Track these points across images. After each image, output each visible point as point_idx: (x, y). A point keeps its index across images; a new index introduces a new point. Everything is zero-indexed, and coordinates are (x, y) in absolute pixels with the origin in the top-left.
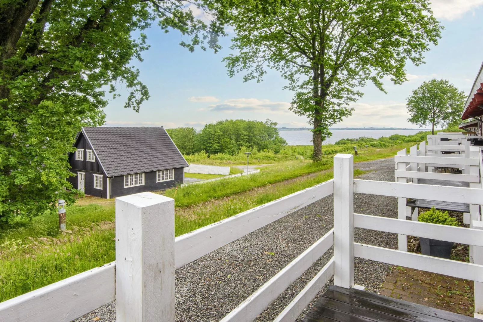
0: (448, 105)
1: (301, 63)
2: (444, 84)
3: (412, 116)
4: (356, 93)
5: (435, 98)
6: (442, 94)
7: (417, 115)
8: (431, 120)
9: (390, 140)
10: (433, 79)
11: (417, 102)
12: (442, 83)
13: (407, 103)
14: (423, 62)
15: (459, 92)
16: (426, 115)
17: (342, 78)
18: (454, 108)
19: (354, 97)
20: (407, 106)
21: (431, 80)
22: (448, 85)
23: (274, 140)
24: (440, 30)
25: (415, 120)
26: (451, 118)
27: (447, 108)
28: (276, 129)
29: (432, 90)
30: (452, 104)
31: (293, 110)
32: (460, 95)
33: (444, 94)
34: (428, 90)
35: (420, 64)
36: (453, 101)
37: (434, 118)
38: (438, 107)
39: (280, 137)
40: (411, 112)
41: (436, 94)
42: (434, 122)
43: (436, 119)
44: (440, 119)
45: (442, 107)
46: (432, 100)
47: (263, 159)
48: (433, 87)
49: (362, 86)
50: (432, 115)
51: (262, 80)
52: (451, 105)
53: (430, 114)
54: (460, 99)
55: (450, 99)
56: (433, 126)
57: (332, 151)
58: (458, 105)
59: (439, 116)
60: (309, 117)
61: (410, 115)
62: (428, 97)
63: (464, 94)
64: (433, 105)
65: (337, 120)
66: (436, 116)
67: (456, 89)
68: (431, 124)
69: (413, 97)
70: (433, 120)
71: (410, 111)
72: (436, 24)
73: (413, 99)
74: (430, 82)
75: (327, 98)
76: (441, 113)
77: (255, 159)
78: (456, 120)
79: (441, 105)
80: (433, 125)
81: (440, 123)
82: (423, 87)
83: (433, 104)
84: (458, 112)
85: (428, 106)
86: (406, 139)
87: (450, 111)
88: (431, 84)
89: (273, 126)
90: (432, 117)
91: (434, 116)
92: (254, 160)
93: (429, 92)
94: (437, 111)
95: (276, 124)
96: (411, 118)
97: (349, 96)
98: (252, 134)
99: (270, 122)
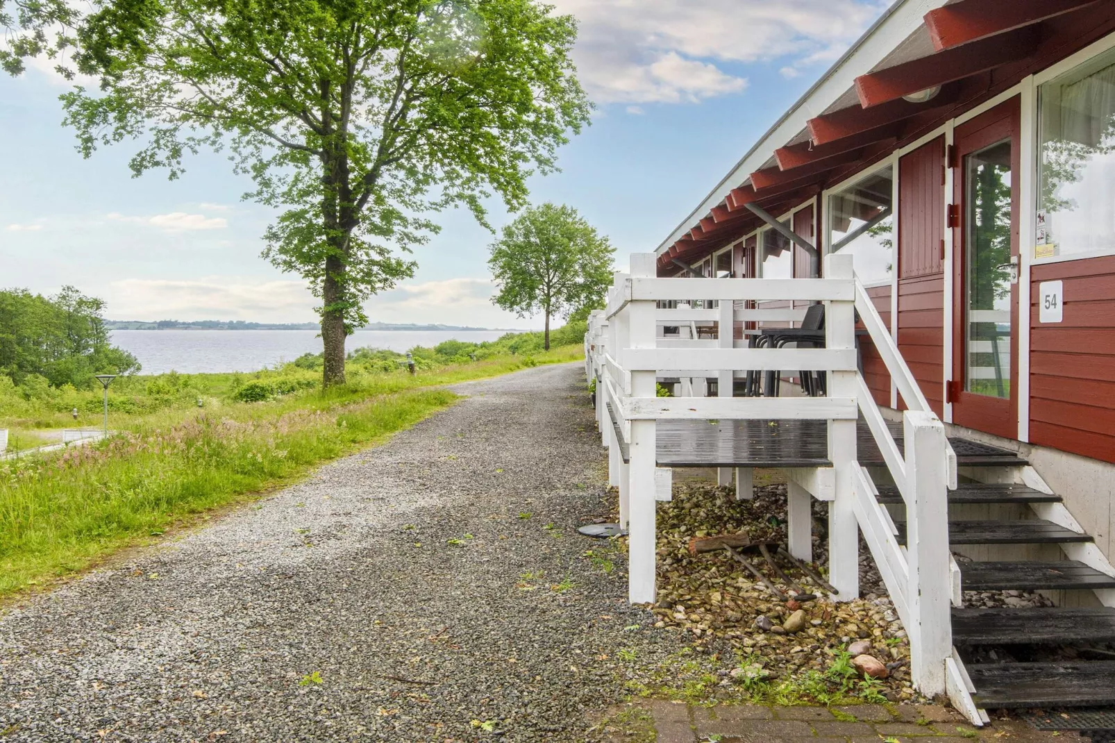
0: (577, 267)
1: (285, 135)
2: (570, 215)
3: (501, 291)
4: (424, 226)
5: (551, 248)
6: (566, 240)
7: (512, 289)
8: (542, 302)
9: (439, 355)
10: (547, 203)
11: (512, 257)
12: (563, 213)
13: (491, 257)
14: (557, 170)
15: (598, 238)
16: (532, 289)
17: (388, 186)
18: (590, 275)
19: (419, 234)
20: (491, 265)
21: (541, 205)
22: (577, 220)
23: (91, 358)
24: (589, 108)
25: (508, 299)
26: (583, 296)
27: (576, 274)
28: (97, 322)
29: (543, 229)
30: (586, 265)
31: (270, 259)
32: (600, 245)
33: (570, 240)
34: (536, 228)
35: (552, 172)
36: (587, 257)
37: (548, 295)
38: (556, 271)
39: (111, 347)
40: (499, 281)
41: (554, 238)
42: (549, 305)
43: (553, 300)
44: (562, 298)
45: (566, 270)
46: (545, 254)
47: (90, 410)
48: (545, 222)
49: (436, 209)
50: (545, 288)
51: (183, 171)
52: (583, 267)
53: (541, 287)
54: (601, 255)
55: (581, 251)
56: (547, 316)
57: (299, 383)
58: (596, 269)
59: (559, 292)
60: (306, 276)
61: (497, 286)
62: (537, 245)
63: (608, 243)
64: (548, 264)
65: (378, 285)
66: (553, 291)
67: (593, 231)
68: (543, 312)
69: (504, 243)
70: (546, 301)
71: (497, 277)
72: (581, 95)
73: (504, 248)
74: (541, 210)
75: (355, 231)
76: (563, 285)
77: (60, 410)
78: (593, 302)
79: (562, 266)
80: (548, 313)
81: (561, 309)
82: (524, 218)
83: (547, 261)
84: (596, 284)
85: (536, 267)
86: (476, 353)
87: (580, 280)
88: (543, 214)
89: (86, 311)
90: (545, 294)
91: (549, 292)
92: (57, 414)
93: (540, 232)
94: (555, 280)
95: (97, 304)
96: (499, 294)
97: (406, 231)
98: (12, 337)
99: (75, 297)
